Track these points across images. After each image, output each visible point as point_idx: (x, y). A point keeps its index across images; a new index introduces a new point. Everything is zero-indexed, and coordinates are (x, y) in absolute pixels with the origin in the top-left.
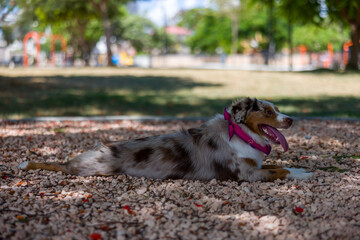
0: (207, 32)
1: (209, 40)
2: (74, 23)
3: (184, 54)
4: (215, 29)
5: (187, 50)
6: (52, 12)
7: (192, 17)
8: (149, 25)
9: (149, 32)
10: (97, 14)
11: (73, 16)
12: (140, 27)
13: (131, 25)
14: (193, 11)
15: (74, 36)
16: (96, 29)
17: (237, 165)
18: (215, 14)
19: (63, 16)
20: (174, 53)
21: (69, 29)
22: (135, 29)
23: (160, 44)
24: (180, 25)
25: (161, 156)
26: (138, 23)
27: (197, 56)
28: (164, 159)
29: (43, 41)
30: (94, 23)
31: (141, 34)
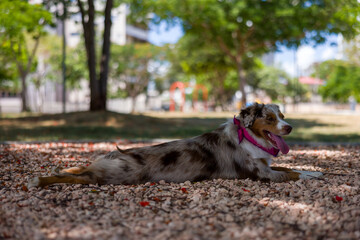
0: (338, 82)
1: (340, 89)
2: (214, 74)
3: (317, 102)
4: (347, 78)
5: (319, 98)
6: (196, 65)
7: (326, 68)
8: (283, 76)
9: (283, 82)
10: (235, 66)
11: (214, 68)
12: (274, 78)
13: (267, 76)
14: (326, 63)
15: (215, 86)
16: (235, 79)
17: (254, 164)
18: (345, 65)
19: (204, 68)
20: (307, 101)
21: (210, 80)
22: (270, 80)
23: (293, 93)
24: (313, 76)
25: (189, 158)
26: (273, 74)
27: (328, 104)
28: (192, 161)
29: (189, 91)
30: (232, 73)
31: (275, 84)
